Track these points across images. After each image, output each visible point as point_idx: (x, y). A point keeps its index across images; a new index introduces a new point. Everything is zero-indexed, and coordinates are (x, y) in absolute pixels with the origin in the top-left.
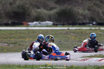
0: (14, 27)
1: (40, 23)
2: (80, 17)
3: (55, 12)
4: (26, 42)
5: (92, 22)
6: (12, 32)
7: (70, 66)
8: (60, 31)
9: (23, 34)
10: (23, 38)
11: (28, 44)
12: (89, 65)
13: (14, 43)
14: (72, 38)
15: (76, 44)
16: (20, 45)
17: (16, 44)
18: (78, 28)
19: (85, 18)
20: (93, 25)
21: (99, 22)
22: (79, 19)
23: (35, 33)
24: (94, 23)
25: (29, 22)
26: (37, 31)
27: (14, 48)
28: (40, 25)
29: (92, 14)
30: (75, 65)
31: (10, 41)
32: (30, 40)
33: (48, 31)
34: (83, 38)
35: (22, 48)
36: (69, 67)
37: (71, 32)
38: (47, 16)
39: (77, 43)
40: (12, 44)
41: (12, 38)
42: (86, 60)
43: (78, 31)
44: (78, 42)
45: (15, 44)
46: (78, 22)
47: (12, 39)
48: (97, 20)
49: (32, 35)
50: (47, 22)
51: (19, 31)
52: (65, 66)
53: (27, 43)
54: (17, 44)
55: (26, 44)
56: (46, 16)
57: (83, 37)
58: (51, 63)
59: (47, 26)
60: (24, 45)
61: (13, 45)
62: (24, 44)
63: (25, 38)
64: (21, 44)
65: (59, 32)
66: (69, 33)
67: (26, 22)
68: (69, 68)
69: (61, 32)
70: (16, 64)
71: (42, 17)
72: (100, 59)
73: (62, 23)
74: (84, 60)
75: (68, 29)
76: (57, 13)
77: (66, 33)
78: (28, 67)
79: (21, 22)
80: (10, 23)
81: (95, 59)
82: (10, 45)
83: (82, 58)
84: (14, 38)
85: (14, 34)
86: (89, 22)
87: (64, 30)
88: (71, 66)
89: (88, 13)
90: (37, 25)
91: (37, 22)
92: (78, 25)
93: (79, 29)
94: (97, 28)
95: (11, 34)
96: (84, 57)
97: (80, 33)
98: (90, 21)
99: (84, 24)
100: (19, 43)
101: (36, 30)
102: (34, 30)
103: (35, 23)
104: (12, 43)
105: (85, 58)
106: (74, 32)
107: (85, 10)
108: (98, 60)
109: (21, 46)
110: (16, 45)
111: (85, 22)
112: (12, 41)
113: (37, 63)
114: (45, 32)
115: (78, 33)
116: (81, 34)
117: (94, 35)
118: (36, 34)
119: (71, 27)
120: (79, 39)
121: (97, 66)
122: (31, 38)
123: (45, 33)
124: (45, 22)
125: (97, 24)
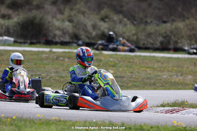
3: (15, 22)
5: (76, 41)
19: (64, 33)
21: (87, 41)
22: (55, 35)
24: (80, 42)
29: (74, 27)
38: (4, 27)
46: (54, 40)
48: (83, 37)
50: (6, 38)
56: (2, 28)
66: (61, 59)
76: (19, 23)
77: (57, 59)
86: (71, 40)
89: (69, 26)
92: (59, 46)
98: (72, 38)
107: (63, 21)
124: (1, 38)
125: (85, 44)
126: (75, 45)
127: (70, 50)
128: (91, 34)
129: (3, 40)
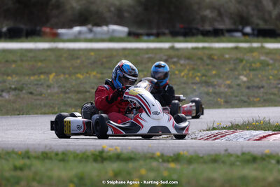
0: (17, 42)
1: (91, 31)
2: (208, 13)
4: (49, 86)
5: (240, 27)
6: (11, 57)
7: (172, 155)
8: (147, 53)
9: (41, 61)
10: (41, 73)
11: (56, 90)
12: (226, 150)
13: (15, 89)
14: (183, 74)
15: (194, 90)
16: (31, 93)
17: (21, 90)
18: (200, 45)
19: (220, 14)
20: (245, 34)
21: (262, 25)
22: (204, 19)
23: (77, 58)
24: (248, 30)
25: (58, 28)
26: (81, 53)
27: (14, 102)
28: (90, 36)
30: (188, 151)
31: (4, 82)
32: (62, 80)
33: (115, 53)
34: (215, 75)
35: (38, 102)
36: (171, 157)
37: (179, 57)
38: (112, 9)
39: (195, 87)
40: (9, 92)
41: (8, 75)
42: (221, 137)
43: (199, 53)
44: (199, 85)
45: (17, 92)
47: (9, 78)
48: (255, 20)
49: (68, 64)
50: (113, 27)
51: (31, 55)
52: (158, 154)
53: (54, 87)
54: (24, 91)
55: (49, 91)
56: (110, 11)
57: (214, 72)
58: (118, 146)
59: (112, 40)
60: (43, 95)
61: (13, 95)
62: (44, 91)
63: (48, 73)
64: (34, 92)
65: (147, 56)
67: (52, 28)
68: (170, 160)
69: (150, 55)
70: (16, 150)
71: (97, 12)
72: (262, 133)
73: (154, 31)
74: (215, 137)
75: (172, 48)
78: (51, 159)
79: (38, 28)
80: (4, 29)
81: (247, 134)
82: (4, 94)
83: (209, 133)
84: (17, 74)
85: (14, 62)
86: (232, 27)
87: (161, 49)
88: (174, 155)
90: (82, 37)
91: (84, 29)
92: (200, 37)
93: (204, 48)
94: (255, 45)
95: (7, 61)
96: (214, 129)
97: (205, 58)
98: (235, 23)
99: (217, 34)
100: (30, 88)
101: (80, 50)
102: (74, 50)
103: (77, 29)
104: (11, 88)
105: (217, 131)
106: (189, 56)
108: (255, 138)
109: (36, 98)
110: (20, 93)
111: (221, 27)
112: (9, 84)
113: (77, 147)
114: (106, 58)
115: (201, 59)
116: (208, 62)
117: (164, 67)
118: (79, 61)
119: (179, 42)
120: (204, 78)
121: (249, 153)
122: (64, 74)
123: (104, 60)
124: (105, 28)
125: (256, 32)
126: (239, 34)
127: (206, 45)
128: (270, 13)
129: (108, 31)
